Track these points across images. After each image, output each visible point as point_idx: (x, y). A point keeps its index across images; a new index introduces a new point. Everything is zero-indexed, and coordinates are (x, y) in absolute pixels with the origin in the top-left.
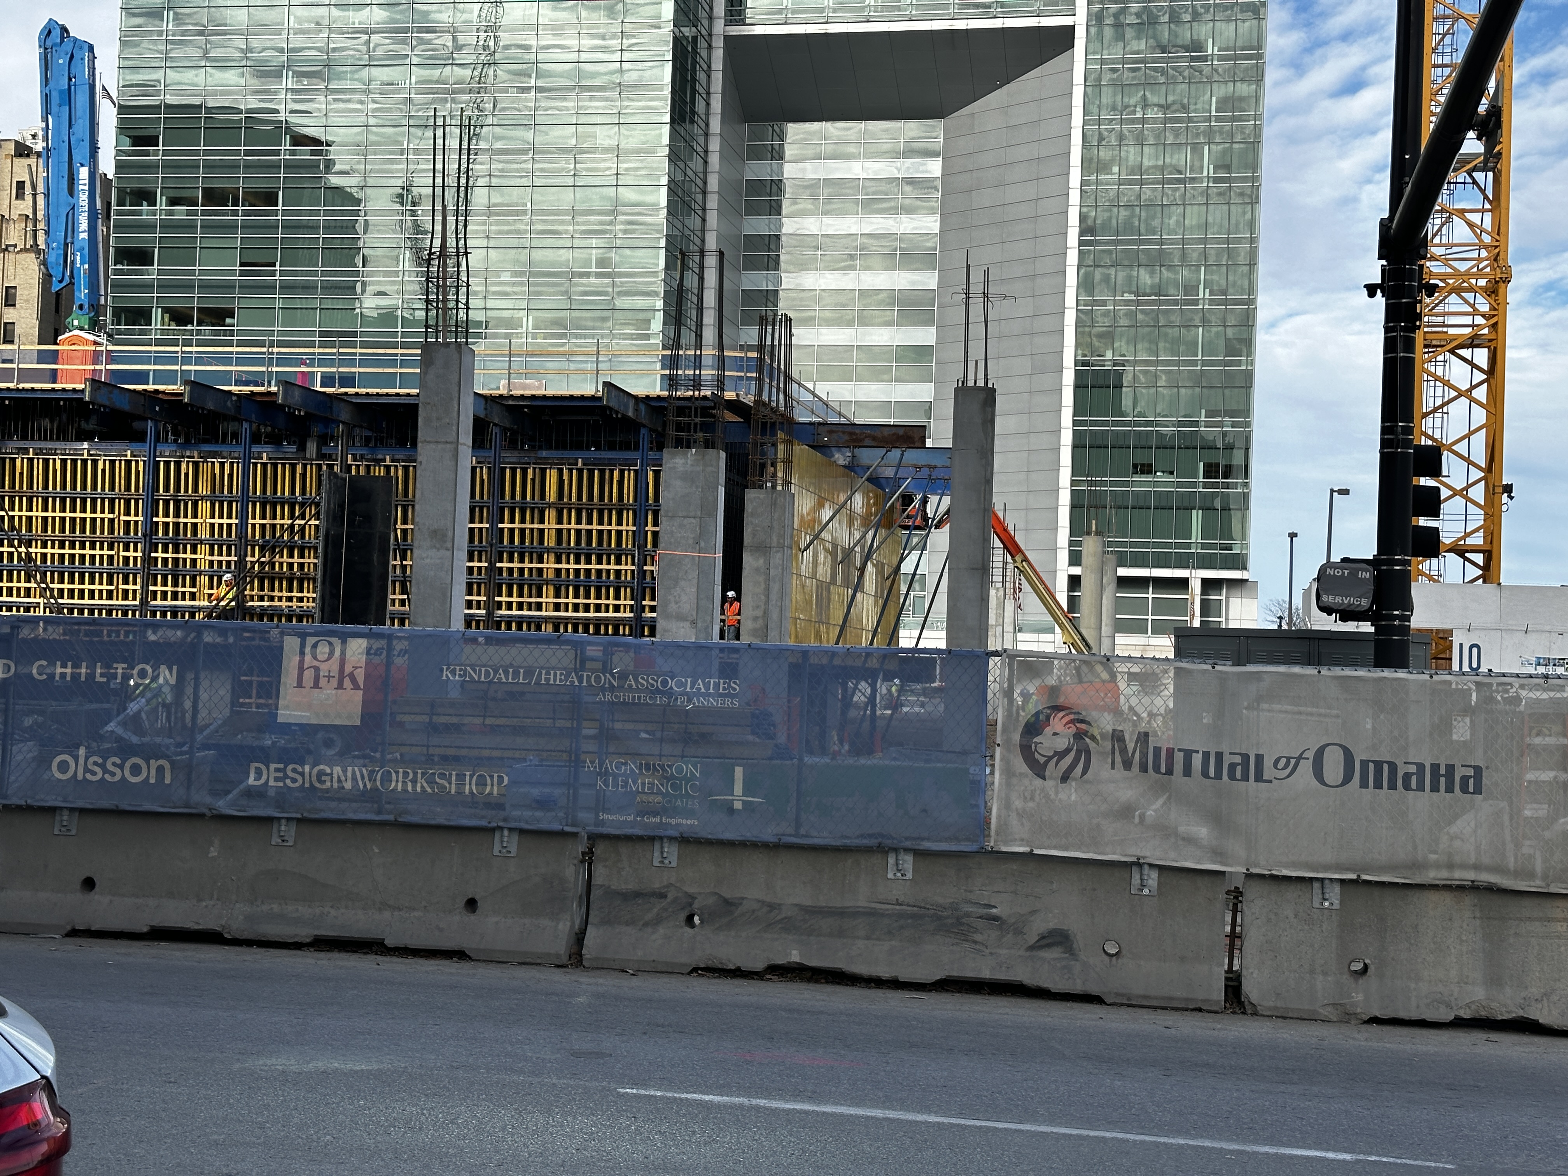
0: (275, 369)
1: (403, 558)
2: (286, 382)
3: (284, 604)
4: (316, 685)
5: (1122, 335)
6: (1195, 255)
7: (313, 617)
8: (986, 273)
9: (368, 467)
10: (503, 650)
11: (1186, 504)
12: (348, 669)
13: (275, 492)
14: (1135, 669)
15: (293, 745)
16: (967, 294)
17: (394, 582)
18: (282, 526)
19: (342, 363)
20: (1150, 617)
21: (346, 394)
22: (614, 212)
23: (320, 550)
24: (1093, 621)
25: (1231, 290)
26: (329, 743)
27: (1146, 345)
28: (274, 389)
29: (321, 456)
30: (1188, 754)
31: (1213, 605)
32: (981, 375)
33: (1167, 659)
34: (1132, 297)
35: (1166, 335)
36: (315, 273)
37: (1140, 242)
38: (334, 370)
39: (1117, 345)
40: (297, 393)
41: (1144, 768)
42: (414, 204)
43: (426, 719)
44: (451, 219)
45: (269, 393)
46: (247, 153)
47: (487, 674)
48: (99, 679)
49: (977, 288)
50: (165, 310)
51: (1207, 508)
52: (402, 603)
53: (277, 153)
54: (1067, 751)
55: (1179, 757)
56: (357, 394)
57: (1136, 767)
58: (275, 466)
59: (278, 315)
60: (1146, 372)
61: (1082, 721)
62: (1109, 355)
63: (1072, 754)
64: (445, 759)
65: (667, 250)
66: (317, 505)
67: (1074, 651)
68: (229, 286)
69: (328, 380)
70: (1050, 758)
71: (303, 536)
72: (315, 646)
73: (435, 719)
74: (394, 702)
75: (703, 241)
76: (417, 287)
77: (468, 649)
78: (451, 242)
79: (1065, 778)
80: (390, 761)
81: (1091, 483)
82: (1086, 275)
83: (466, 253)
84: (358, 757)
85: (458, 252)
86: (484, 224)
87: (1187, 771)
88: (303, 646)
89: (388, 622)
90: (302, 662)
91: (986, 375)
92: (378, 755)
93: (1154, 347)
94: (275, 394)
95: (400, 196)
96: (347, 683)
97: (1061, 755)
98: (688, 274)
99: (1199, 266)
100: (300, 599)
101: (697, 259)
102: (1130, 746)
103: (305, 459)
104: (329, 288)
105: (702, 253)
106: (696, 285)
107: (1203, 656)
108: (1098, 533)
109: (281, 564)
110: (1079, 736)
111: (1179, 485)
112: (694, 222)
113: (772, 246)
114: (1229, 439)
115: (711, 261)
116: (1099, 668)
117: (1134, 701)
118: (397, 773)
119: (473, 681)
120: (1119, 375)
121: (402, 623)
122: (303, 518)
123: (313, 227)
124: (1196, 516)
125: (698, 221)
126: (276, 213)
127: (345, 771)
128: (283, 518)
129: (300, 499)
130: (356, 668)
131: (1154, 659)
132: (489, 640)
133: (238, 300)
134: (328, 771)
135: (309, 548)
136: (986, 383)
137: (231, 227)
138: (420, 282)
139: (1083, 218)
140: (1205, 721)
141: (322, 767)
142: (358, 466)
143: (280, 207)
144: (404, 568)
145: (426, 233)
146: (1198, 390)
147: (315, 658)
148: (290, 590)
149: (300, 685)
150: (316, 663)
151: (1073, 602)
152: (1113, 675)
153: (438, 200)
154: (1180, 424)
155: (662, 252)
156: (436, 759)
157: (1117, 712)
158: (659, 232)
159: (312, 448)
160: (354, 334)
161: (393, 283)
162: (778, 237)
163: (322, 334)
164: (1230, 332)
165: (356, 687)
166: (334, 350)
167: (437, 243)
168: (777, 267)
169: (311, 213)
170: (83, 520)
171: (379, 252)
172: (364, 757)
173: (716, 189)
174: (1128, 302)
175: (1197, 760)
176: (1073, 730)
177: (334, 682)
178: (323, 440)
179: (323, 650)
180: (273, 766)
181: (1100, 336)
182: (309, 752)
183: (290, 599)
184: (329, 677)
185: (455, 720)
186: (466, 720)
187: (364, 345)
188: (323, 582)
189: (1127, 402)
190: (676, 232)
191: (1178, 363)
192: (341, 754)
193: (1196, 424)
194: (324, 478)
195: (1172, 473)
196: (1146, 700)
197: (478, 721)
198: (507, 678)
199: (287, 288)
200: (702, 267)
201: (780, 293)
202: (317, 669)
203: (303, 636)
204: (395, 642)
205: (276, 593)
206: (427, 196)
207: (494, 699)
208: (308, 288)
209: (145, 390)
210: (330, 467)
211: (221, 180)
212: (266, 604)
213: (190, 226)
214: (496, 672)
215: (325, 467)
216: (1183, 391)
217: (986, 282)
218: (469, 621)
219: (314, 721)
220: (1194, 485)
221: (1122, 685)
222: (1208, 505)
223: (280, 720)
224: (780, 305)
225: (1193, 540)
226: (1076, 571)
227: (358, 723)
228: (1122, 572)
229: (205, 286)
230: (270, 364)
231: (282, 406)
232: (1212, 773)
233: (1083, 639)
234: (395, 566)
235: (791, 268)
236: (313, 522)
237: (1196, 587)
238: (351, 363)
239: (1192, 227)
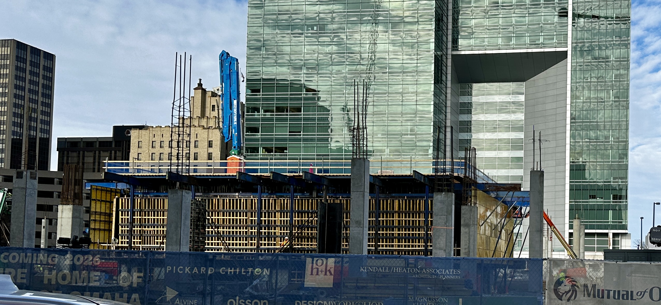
0: (301, 167)
1: (346, 230)
2: (306, 172)
3: (306, 246)
4: (317, 274)
5: (585, 153)
6: (608, 126)
7: (316, 251)
8: (540, 133)
9: (334, 200)
10: (381, 261)
11: (607, 208)
12: (328, 269)
13: (302, 209)
14: (591, 263)
15: (310, 294)
16: (534, 140)
17: (343, 239)
18: (305, 220)
19: (324, 165)
20: (596, 246)
21: (326, 175)
22: (415, 114)
23: (318, 229)
24: (577, 247)
25: (620, 138)
26: (322, 293)
27: (593, 156)
28: (301, 174)
29: (318, 196)
30: (609, 291)
31: (616, 242)
32: (539, 166)
33: (601, 260)
34: (588, 140)
35: (599, 153)
36: (314, 135)
37: (590, 122)
38: (322, 167)
39: (583, 156)
40: (309, 175)
41: (594, 296)
42: (348, 111)
43: (355, 284)
44: (361, 116)
45: (300, 176)
46: (291, 95)
47: (376, 269)
48: (243, 273)
49: (537, 138)
50: (263, 148)
51: (614, 210)
52: (346, 245)
53: (301, 94)
54: (569, 291)
55: (606, 292)
56: (330, 175)
57: (592, 296)
58: (302, 200)
59: (302, 149)
60: (593, 165)
61: (574, 281)
62: (581, 160)
63: (571, 291)
64: (362, 298)
65: (434, 126)
66: (317, 213)
67: (571, 258)
68: (285, 140)
69: (319, 171)
70: (564, 294)
71: (312, 224)
72: (317, 261)
73: (358, 284)
74: (344, 279)
75: (446, 123)
76: (349, 139)
77: (369, 261)
78: (361, 124)
79: (569, 300)
80: (343, 299)
81: (576, 202)
82: (573, 133)
83: (366, 128)
84: (332, 298)
85: (363, 127)
86: (372, 118)
87: (608, 297)
88: (313, 261)
89: (342, 252)
90: (312, 266)
91: (540, 167)
92: (339, 297)
93: (596, 157)
94: (302, 176)
95: (343, 109)
96: (328, 273)
97: (567, 292)
98: (441, 134)
99: (610, 130)
100: (311, 245)
101: (444, 129)
102: (590, 289)
103: (312, 197)
104: (319, 140)
105: (445, 127)
106: (443, 137)
107: (613, 259)
108: (578, 218)
109: (305, 233)
110: (573, 286)
111: (604, 202)
112: (442, 117)
113: (469, 125)
114: (621, 187)
115: (449, 130)
116: (579, 263)
117: (591, 274)
118: (345, 303)
119: (370, 271)
120: (584, 166)
121: (346, 253)
122: (312, 218)
123: (314, 119)
124: (610, 212)
125: (444, 116)
126: (301, 115)
127: (328, 303)
128: (305, 218)
129: (311, 211)
130: (331, 268)
131: (597, 260)
132: (376, 258)
133: (288, 144)
134: (322, 303)
135: (314, 228)
136: (541, 169)
137: (286, 120)
138: (350, 138)
139: (571, 114)
140: (614, 280)
141: (320, 302)
142: (330, 200)
143: (302, 113)
144: (347, 234)
145: (352, 121)
146: (610, 171)
147: (317, 265)
148: (308, 242)
149: (312, 274)
150: (317, 267)
151: (571, 241)
152: (584, 265)
153: (356, 110)
154: (605, 182)
155: (432, 127)
156: (359, 298)
157: (586, 277)
158: (431, 120)
159: (314, 194)
160: (328, 155)
161: (342, 138)
162: (471, 121)
163: (317, 155)
164: (620, 152)
165: (331, 274)
166: (322, 161)
167: (356, 124)
168: (470, 132)
169: (313, 115)
170: (237, 219)
171: (336, 127)
172: (334, 298)
173: (450, 106)
174: (587, 142)
175: (612, 293)
176: (571, 284)
177: (324, 273)
178: (318, 192)
179: (320, 262)
180: (303, 302)
181: (578, 153)
182: (315, 296)
183: (308, 245)
184: (322, 271)
185: (365, 285)
186: (369, 285)
187: (332, 159)
188: (319, 239)
189: (587, 175)
190: (437, 120)
191: (603, 162)
192: (326, 297)
193: (610, 182)
194: (319, 204)
195: (602, 198)
196: (595, 274)
197: (373, 285)
198: (382, 270)
199: (305, 140)
200: (445, 132)
201: (472, 140)
202: (318, 269)
203: (313, 257)
204: (344, 259)
205: (303, 243)
206: (352, 109)
207: (378, 277)
208: (312, 140)
209: (257, 175)
210: (321, 200)
211: (281, 104)
212: (300, 247)
213: (272, 120)
214: (378, 268)
215: (319, 200)
216: (605, 171)
217: (540, 136)
218: (369, 251)
219: (317, 286)
220: (610, 202)
221: (587, 269)
222: (614, 208)
223: (305, 286)
224: (472, 144)
225: (610, 220)
226: (571, 231)
227: (332, 286)
228: (587, 231)
229: (277, 140)
230: (300, 166)
231: (304, 180)
232: (616, 297)
233: (574, 254)
234: (343, 233)
235: (475, 132)
236: (315, 219)
237: (611, 236)
238: (328, 165)
239: (607, 117)
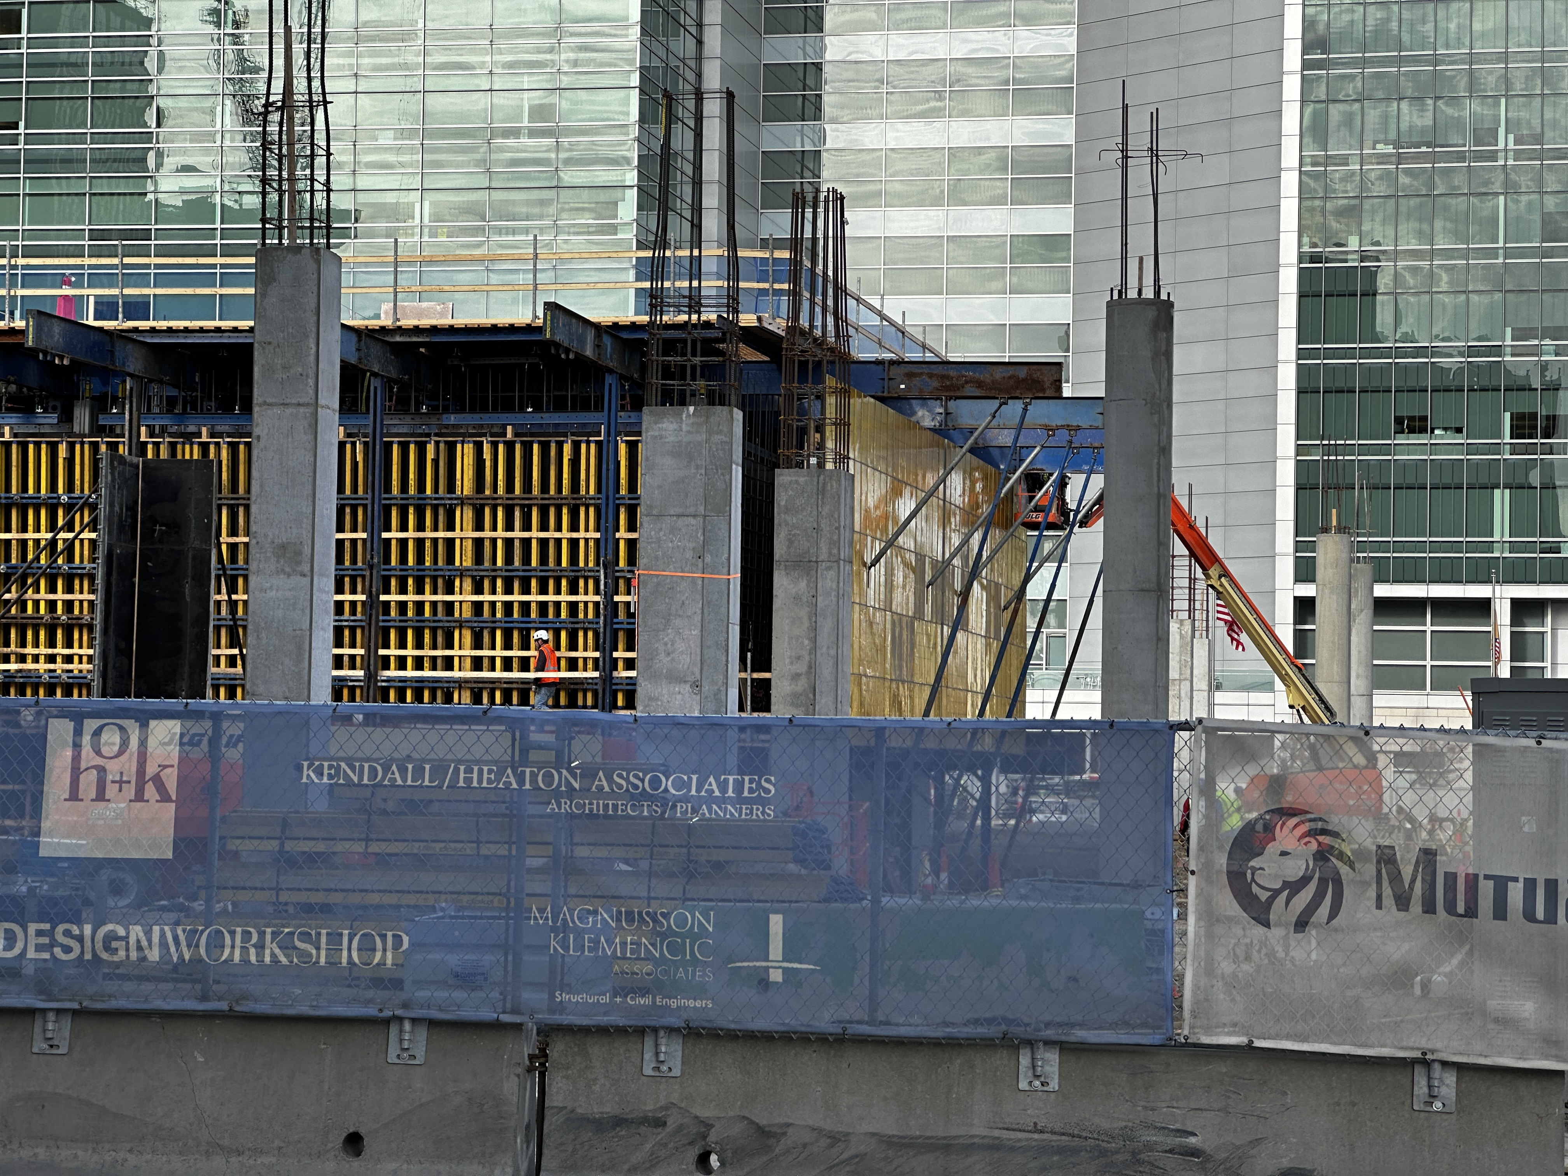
0: (20, 292)
1: (232, 590)
2: (39, 313)
3: (42, 666)
4: (101, 796)
5: (1374, 211)
6: (1490, 80)
7: (89, 686)
8: (1153, 117)
9: (173, 446)
10: (397, 734)
11: (1483, 479)
12: (151, 770)
13: (25, 489)
14: (1410, 747)
16: (1124, 152)
17: (218, 629)
18: (37, 542)
19: (129, 280)
20: (1428, 663)
21: (136, 330)
22: (557, 32)
23: (99, 581)
24: (1337, 671)
25: (1548, 136)
26: (119, 888)
27: (1414, 226)
28: (20, 324)
29: (98, 430)
30: (1501, 884)
31: (1531, 642)
33: (1461, 731)
34: (1390, 150)
35: (1446, 209)
36: (80, 138)
37: (1400, 61)
38: (115, 291)
39: (1365, 227)
40: (57, 329)
41: (1430, 910)
42: (238, 25)
43: (274, 845)
44: (299, 49)
45: (12, 331)
47: (373, 772)
49: (1139, 142)
51: (1518, 487)
52: (232, 661)
54: (1305, 880)
55: (1486, 888)
56: (153, 330)
57: (1416, 906)
58: (24, 447)
59: (24, 206)
60: (1414, 270)
61: (1326, 833)
62: (1353, 245)
63: (1316, 882)
64: (308, 909)
65: (642, 91)
66: (93, 507)
69: (105, 309)
70: (1277, 893)
71: (70, 559)
72: (97, 733)
73: (289, 846)
74: (225, 820)
75: (699, 76)
76: (245, 158)
77: (341, 733)
78: (300, 85)
79: (1301, 925)
80: (219, 914)
81: (1327, 450)
82: (1314, 115)
83: (325, 103)
84: (169, 910)
85: (311, 100)
86: (350, 55)
87: (1500, 912)
88: (78, 732)
89: (209, 692)
90: (76, 759)
91: (1157, 280)
92: (199, 906)
93: (1426, 231)
94: (23, 333)
95: (215, 12)
96: (150, 791)
97: (1295, 887)
99: (1497, 97)
100: (69, 659)
101: (690, 104)
102: (1407, 872)
103: (71, 434)
104: (105, 160)
105: (699, 95)
106: (690, 145)
107: (1521, 726)
108: (1341, 529)
109: (36, 603)
110: (1324, 855)
111: (1471, 449)
113: (810, 82)
114: (1552, 374)
115: (714, 107)
116: (1349, 747)
117: (1408, 799)
119: (350, 784)
120: (1371, 275)
121: (232, 695)
122: (71, 529)
123: (76, 65)
124: (1501, 499)
125: (691, 43)
126: (18, 43)
127: (148, 933)
128: (37, 530)
129: (65, 498)
130: (165, 767)
131: (1441, 730)
132: (370, 719)
134: (122, 932)
135: (81, 577)
136: (1158, 294)
138: (249, 150)
139: (1307, 25)
140: (1526, 829)
141: (111, 927)
142: (157, 445)
143: (24, 34)
144: (233, 605)
145: (257, 70)
146: (1498, 296)
147: (98, 753)
148: (52, 644)
149: (74, 796)
150: (99, 761)
152: (1372, 756)
153: (278, 18)
154: (1472, 351)
155: (635, 95)
156: (291, 910)
157: (1380, 816)
158: (628, 62)
159: (82, 418)
160: (146, 234)
161: (207, 151)
162: (818, 66)
163: (95, 235)
164: (1549, 203)
165: (165, 797)
166: (115, 261)
167: (278, 86)
168: (817, 114)
171: (183, 103)
172: (181, 908)
174: (1382, 158)
175: (1515, 892)
176: (1313, 846)
177: (130, 791)
178: (100, 405)
179: (111, 739)
180: (33, 927)
181: (1339, 213)
182: (89, 903)
183: (51, 659)
184: (121, 782)
185: (321, 847)
186: (340, 847)
187: (162, 252)
188: (105, 631)
189: (1384, 318)
190: (656, 63)
191: (1466, 254)
192: (142, 905)
193: (1498, 351)
194: (103, 464)
195: (1458, 430)
196: (1430, 797)
197: (359, 847)
198: (404, 778)
199: (36, 163)
200: (699, 117)
201: (825, 156)
202: (102, 770)
203: (78, 718)
204: (223, 725)
205: (29, 650)
206: (259, 12)
207: (384, 812)
208: (69, 162)
210: (113, 447)
212: (13, 667)
214: (386, 769)
215: (103, 448)
216: (1474, 298)
217: (1155, 133)
218: (338, 689)
219: (96, 854)
220: (1496, 449)
221: (1386, 774)
222: (1520, 480)
223: (43, 853)
224: (825, 173)
225: (1496, 538)
226: (1307, 590)
227: (170, 855)
228: (1382, 590)
230: (13, 284)
231: (34, 352)
232: (1540, 913)
233: (1321, 699)
234: (218, 603)
235: (841, 115)
236: (87, 535)
237: (1503, 613)
238: (142, 280)
